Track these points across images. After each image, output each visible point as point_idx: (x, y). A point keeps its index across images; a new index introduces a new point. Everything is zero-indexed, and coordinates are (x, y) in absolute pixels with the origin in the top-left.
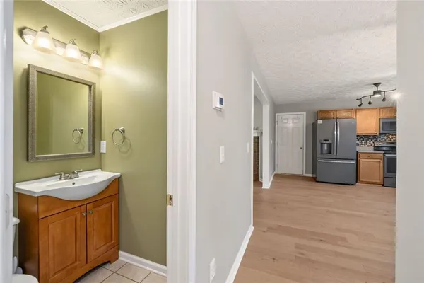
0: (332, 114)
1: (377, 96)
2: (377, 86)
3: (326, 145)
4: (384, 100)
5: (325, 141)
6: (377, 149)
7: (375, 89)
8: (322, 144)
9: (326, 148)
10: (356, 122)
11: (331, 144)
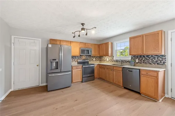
0: (58, 42)
1: (83, 31)
2: (83, 26)
3: (54, 63)
4: (86, 34)
5: (53, 60)
6: (79, 63)
7: (82, 27)
8: (51, 62)
9: (54, 65)
10: (71, 48)
11: (58, 62)
